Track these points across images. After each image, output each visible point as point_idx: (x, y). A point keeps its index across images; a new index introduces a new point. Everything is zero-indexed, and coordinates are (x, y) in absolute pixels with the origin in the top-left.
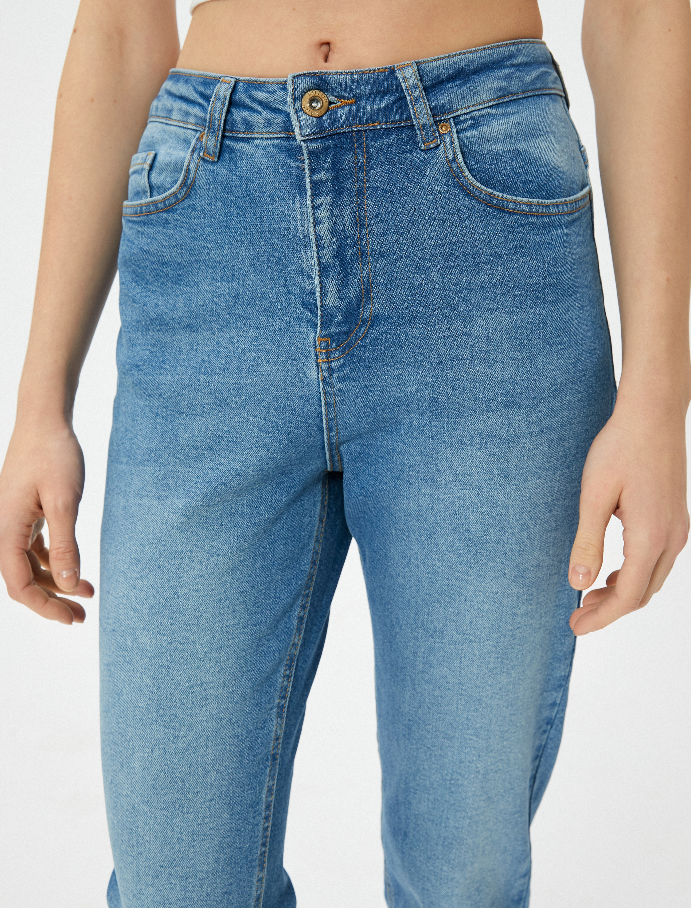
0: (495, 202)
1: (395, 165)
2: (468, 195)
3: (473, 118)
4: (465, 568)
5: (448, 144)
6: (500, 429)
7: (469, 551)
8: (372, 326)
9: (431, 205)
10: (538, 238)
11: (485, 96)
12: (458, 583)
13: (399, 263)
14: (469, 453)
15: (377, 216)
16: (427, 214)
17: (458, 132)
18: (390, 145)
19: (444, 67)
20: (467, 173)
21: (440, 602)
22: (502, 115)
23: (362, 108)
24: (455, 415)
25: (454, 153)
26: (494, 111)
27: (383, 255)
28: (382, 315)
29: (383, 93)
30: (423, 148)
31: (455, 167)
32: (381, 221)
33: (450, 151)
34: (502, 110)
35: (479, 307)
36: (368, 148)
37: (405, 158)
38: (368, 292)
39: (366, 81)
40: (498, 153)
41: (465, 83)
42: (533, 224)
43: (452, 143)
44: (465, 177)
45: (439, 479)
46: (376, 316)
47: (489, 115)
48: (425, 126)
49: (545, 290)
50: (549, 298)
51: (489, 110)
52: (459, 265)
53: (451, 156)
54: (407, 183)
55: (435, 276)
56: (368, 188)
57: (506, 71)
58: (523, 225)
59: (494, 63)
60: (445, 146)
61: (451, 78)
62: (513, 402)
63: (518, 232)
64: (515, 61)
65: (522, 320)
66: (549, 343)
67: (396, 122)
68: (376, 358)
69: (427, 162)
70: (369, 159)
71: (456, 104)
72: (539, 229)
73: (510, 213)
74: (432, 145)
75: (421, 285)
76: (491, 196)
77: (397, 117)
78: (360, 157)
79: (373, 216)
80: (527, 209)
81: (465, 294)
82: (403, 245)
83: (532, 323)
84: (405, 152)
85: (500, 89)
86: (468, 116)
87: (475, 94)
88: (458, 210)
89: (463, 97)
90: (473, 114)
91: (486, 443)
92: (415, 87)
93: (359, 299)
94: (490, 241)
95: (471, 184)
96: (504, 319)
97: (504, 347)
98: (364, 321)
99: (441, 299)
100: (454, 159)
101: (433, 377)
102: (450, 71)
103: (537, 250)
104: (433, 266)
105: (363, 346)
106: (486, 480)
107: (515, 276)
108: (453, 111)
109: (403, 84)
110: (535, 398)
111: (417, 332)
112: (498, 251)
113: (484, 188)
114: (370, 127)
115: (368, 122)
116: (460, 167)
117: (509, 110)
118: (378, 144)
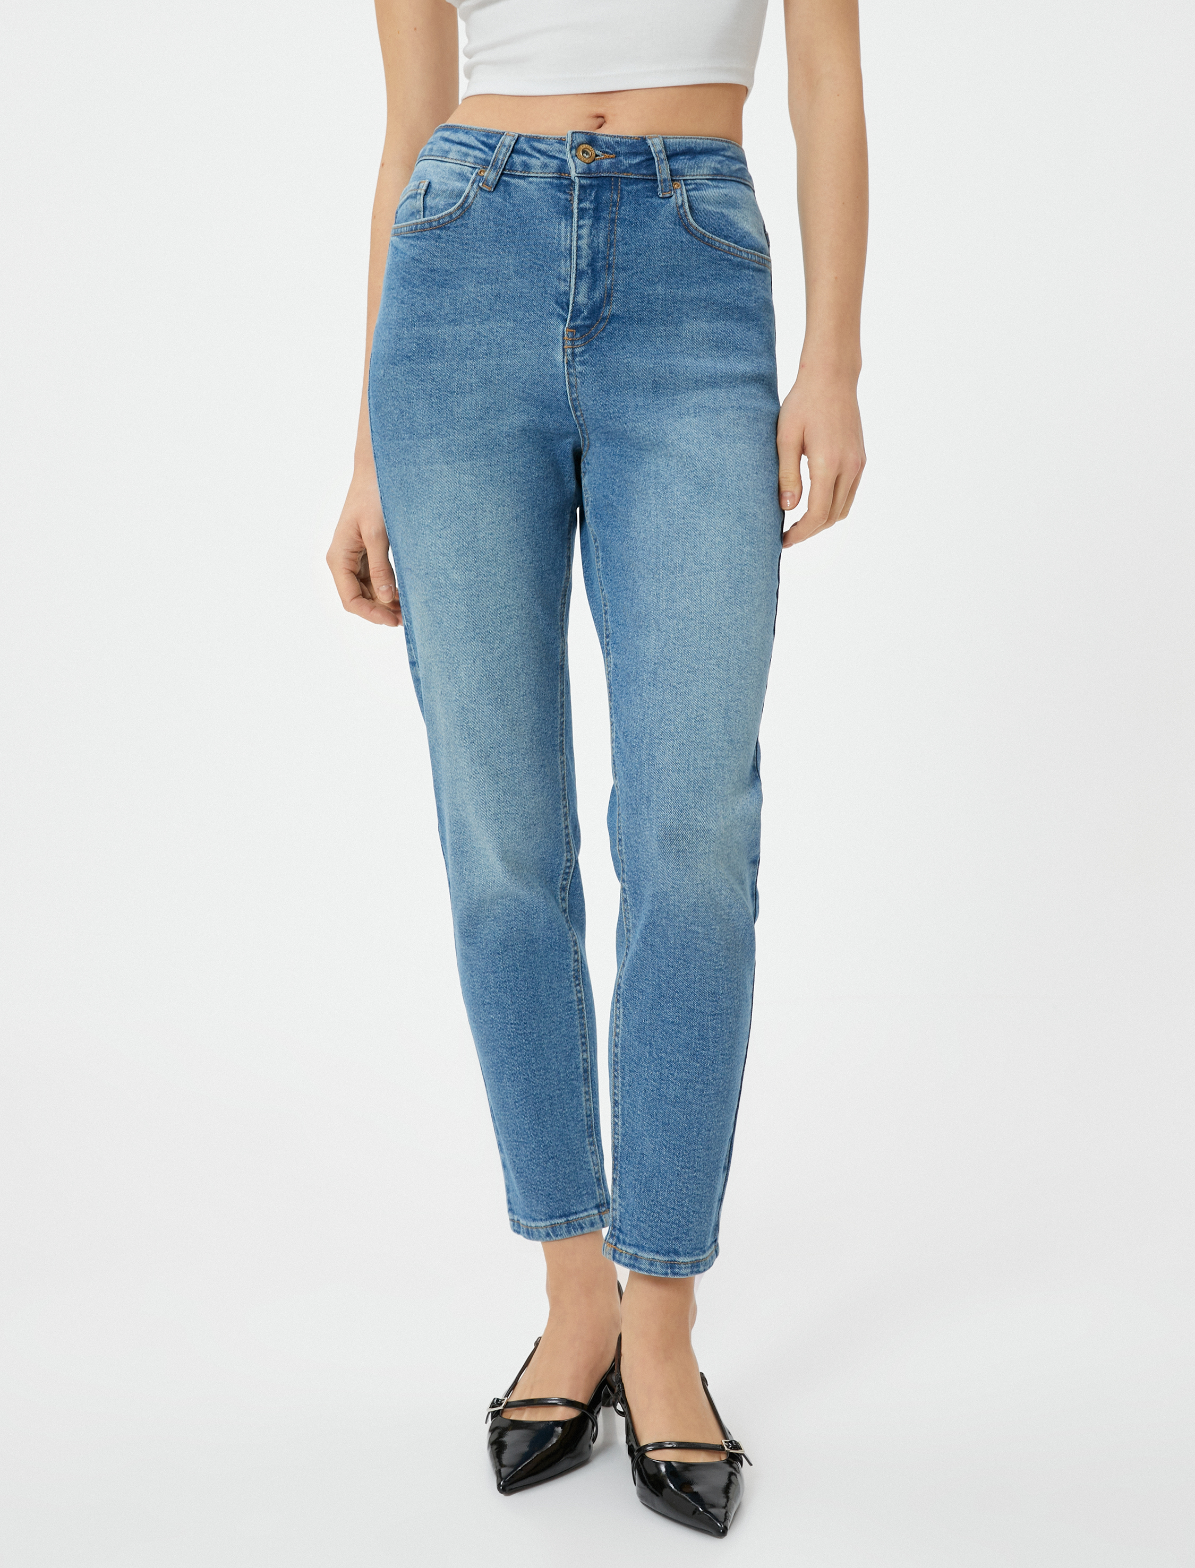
0: (706, 240)
1: (640, 205)
2: (688, 232)
3: (696, 184)
4: (697, 507)
5: (679, 195)
6: (709, 402)
7: (699, 493)
8: (609, 323)
9: (663, 236)
10: (731, 272)
11: (705, 171)
12: (692, 520)
13: (634, 277)
14: (687, 420)
15: (623, 239)
16: (659, 242)
17: (687, 191)
18: (638, 190)
19: (680, 144)
20: (690, 217)
21: (678, 540)
22: (715, 187)
23: (621, 161)
24: (673, 393)
25: (683, 201)
26: (710, 183)
27: (624, 269)
28: (617, 315)
29: (636, 154)
30: (661, 196)
31: (682, 211)
32: (626, 244)
33: (680, 200)
34: (715, 183)
35: (687, 315)
36: (621, 191)
37: (647, 201)
38: (609, 296)
39: (625, 143)
40: (710, 212)
41: (693, 158)
42: (730, 260)
43: (681, 195)
44: (688, 219)
45: (666, 440)
46: (613, 315)
47: (707, 185)
48: (665, 180)
49: (734, 310)
50: (736, 317)
51: (706, 181)
52: (677, 282)
53: (680, 203)
54: (647, 219)
55: (660, 289)
56: (619, 219)
57: (720, 158)
58: (724, 260)
59: (713, 150)
60: (676, 196)
61: (683, 153)
62: (715, 383)
63: (719, 264)
64: (726, 154)
65: (717, 328)
66: (737, 348)
67: (644, 175)
68: (611, 348)
69: (662, 205)
70: (621, 198)
71: (686, 171)
72: (734, 265)
73: (716, 250)
74: (668, 195)
75: (649, 295)
76: (704, 236)
77: (645, 172)
78: (615, 196)
79: (620, 239)
80: (727, 248)
81: (678, 305)
82: (639, 263)
83: (724, 331)
84: (647, 197)
85: (716, 169)
86: (693, 182)
87: (699, 167)
88: (682, 242)
89: (691, 168)
90: (696, 181)
91: (699, 412)
92: (661, 151)
93: (602, 301)
94: (699, 268)
95: (691, 225)
96: (704, 325)
97: (704, 347)
98: (604, 319)
99: (662, 307)
100: (682, 205)
101: (655, 364)
102: (683, 148)
103: (730, 279)
104: (659, 281)
105: (601, 338)
106: (704, 438)
107: (715, 295)
108: (683, 176)
109: (652, 149)
110: (731, 382)
111: (641, 331)
112: (704, 275)
113: (701, 229)
114: (625, 175)
115: (623, 172)
116: (685, 212)
117: (720, 184)
118: (629, 188)
